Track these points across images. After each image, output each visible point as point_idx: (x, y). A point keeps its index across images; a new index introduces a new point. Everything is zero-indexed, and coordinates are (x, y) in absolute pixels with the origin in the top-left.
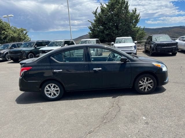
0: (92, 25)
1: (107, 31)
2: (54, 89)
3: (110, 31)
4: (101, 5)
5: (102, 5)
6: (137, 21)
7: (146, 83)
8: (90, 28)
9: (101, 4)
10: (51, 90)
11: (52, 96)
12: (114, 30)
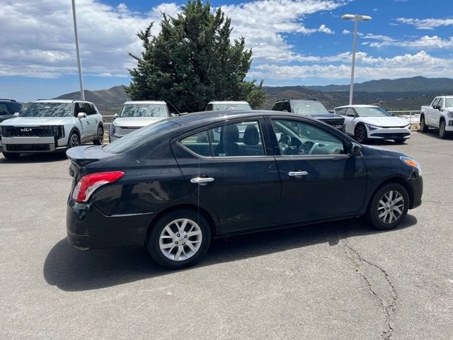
0: (139, 66)
1: (181, 84)
2: (185, 232)
3: (187, 84)
4: (163, 19)
5: (165, 19)
6: (246, 67)
7: (391, 203)
9: (165, 17)
10: (179, 236)
11: (178, 254)
12: (196, 84)
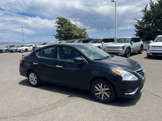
2: (34, 77)
4: (151, 2)
8: (136, 26)
